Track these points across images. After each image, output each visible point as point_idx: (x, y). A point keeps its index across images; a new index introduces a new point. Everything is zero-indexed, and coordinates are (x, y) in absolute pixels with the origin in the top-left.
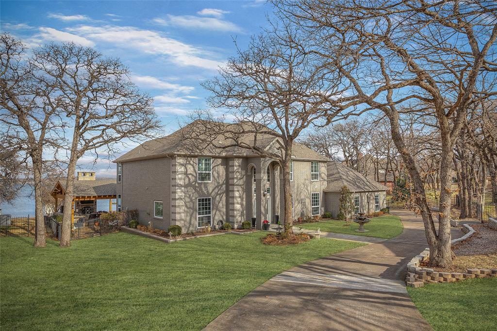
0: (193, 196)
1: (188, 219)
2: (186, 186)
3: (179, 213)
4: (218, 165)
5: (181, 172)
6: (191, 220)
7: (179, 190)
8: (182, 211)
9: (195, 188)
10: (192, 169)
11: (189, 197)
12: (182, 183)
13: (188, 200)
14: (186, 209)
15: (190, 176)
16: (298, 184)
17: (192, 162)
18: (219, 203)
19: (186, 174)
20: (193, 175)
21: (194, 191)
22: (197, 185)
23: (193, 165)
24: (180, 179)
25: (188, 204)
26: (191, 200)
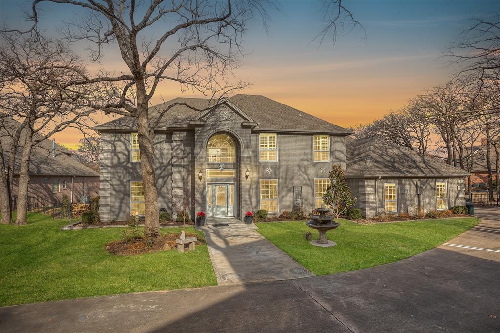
0: (123, 178)
1: (117, 204)
2: (113, 166)
3: (105, 197)
4: (161, 142)
5: (107, 151)
6: (120, 206)
7: (104, 171)
8: (107, 195)
9: (126, 168)
10: (123, 147)
11: (119, 179)
12: (108, 162)
13: (115, 182)
14: (114, 193)
15: (120, 155)
16: (287, 166)
17: (122, 139)
18: (162, 186)
19: (114, 152)
20: (124, 154)
21: (125, 172)
22: (129, 165)
23: (124, 143)
24: (106, 158)
25: (116, 187)
26: (122, 183)
